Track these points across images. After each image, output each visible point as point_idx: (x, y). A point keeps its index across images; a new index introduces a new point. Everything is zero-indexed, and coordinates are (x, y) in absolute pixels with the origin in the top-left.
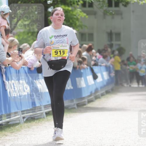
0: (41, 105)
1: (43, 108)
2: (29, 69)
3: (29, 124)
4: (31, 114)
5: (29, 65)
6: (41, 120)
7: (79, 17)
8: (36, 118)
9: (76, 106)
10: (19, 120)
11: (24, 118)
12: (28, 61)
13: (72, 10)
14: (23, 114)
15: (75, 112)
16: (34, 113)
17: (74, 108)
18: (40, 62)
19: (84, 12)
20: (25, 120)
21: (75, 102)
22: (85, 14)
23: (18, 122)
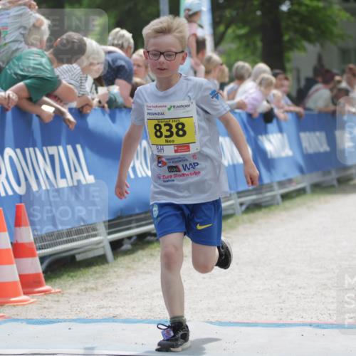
0: (272, 182)
1: (276, 187)
2: (250, 115)
3: (251, 216)
4: (254, 197)
5: (249, 109)
6: (273, 208)
7: (338, 20)
8: (263, 204)
9: (335, 183)
10: (233, 209)
11: (241, 204)
12: (246, 101)
13: (324, 8)
14: (239, 197)
15: (335, 193)
16: (260, 196)
17: (333, 186)
18: (268, 102)
19: (347, 10)
20: (244, 208)
21: (334, 175)
22: (348, 15)
23: (231, 212)
